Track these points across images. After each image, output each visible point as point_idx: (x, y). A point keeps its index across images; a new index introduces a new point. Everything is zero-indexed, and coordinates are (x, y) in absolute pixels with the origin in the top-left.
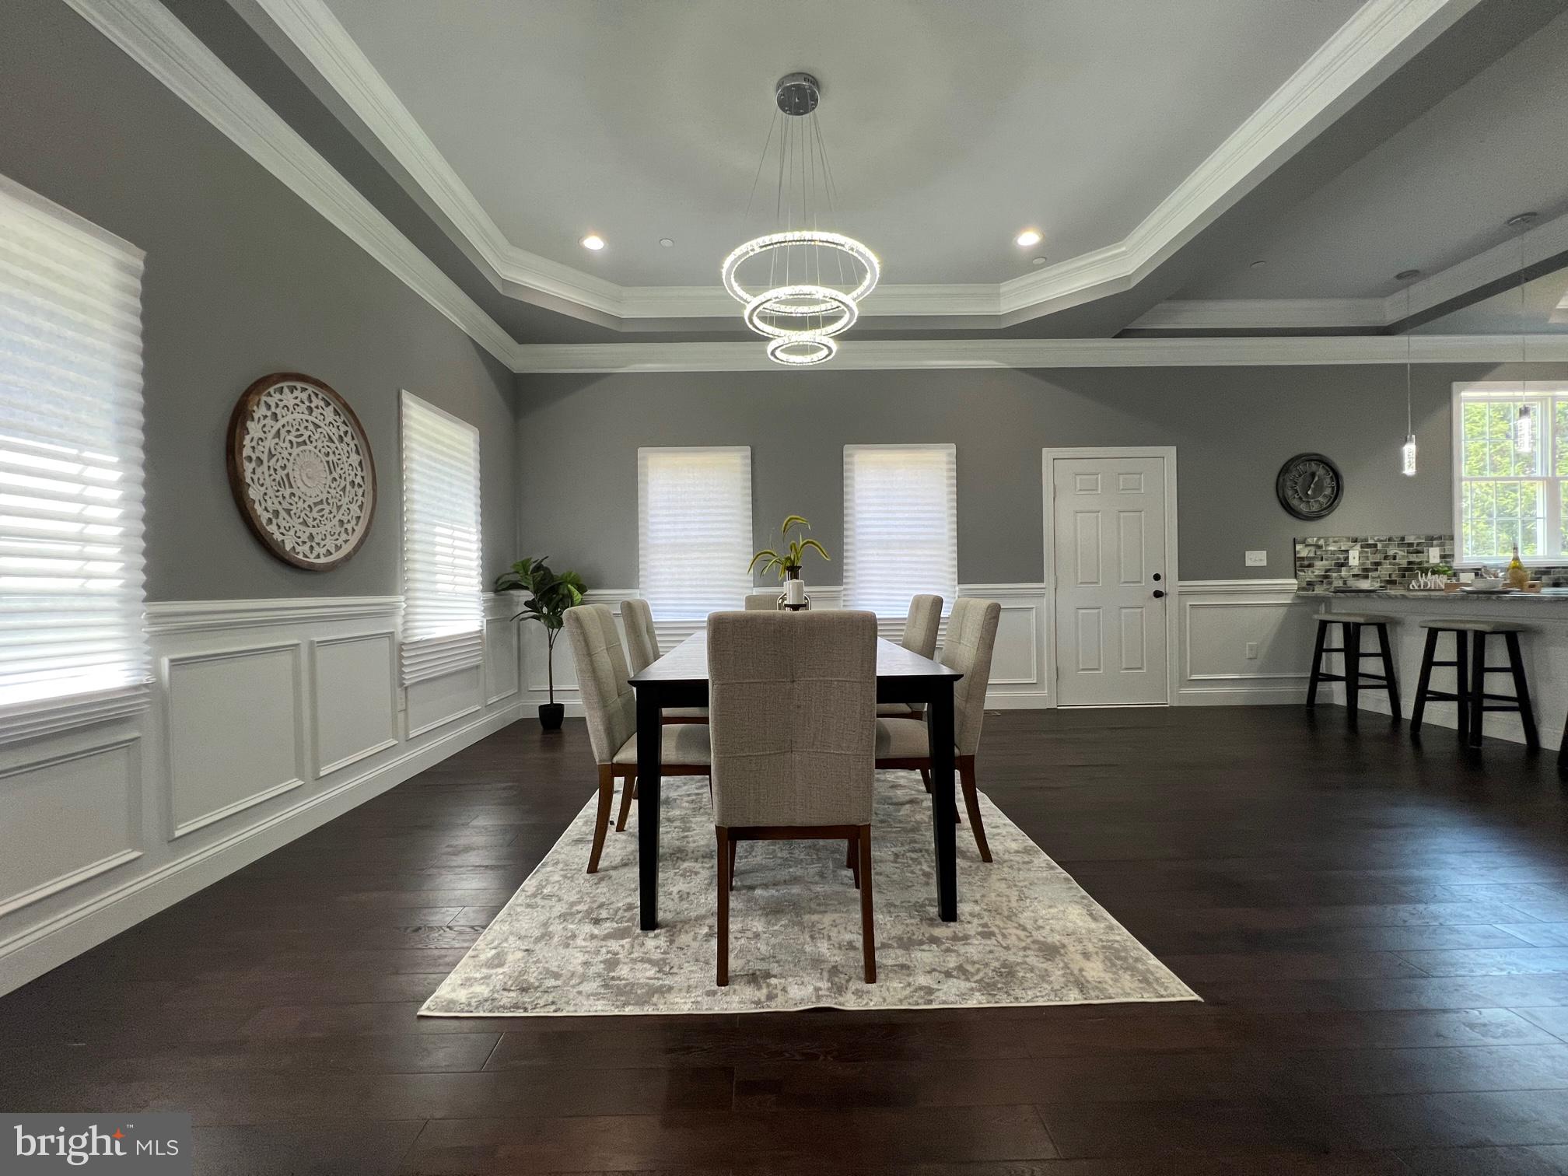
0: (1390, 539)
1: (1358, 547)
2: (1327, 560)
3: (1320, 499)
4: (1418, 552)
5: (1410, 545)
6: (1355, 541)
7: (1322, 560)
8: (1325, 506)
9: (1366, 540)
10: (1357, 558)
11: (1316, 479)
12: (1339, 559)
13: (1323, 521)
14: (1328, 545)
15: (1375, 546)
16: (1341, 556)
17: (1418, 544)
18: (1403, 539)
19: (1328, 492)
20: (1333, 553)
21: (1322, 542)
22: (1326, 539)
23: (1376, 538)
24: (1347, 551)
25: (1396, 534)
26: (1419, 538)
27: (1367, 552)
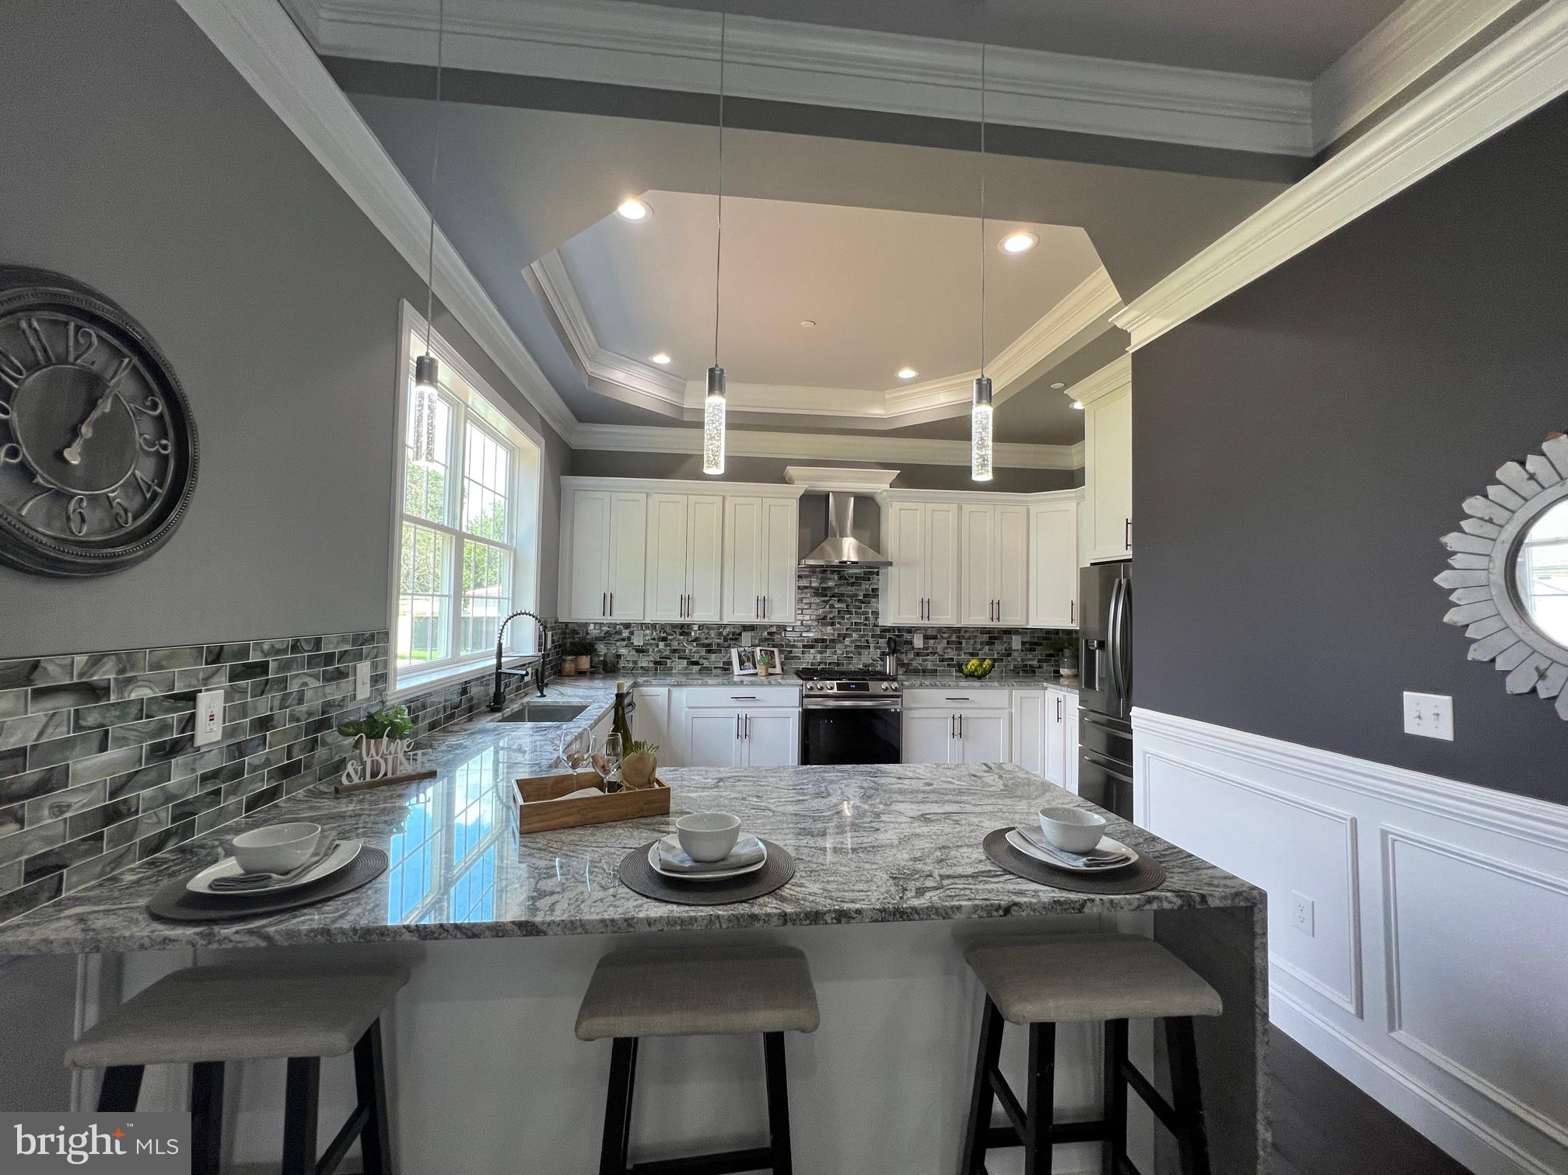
0: (295, 647)
1: (222, 680)
2: (122, 741)
3: (115, 493)
4: (341, 675)
5: (329, 658)
6: (216, 656)
7: (103, 748)
8: (131, 526)
9: (244, 651)
10: (219, 717)
11: (106, 406)
12: (165, 727)
13: (120, 582)
14: (130, 680)
15: (263, 667)
16: (174, 717)
17: (344, 654)
18: (318, 643)
19: (143, 470)
20: (143, 709)
21: (105, 674)
22: (126, 660)
23: (266, 647)
24: (190, 698)
25: (307, 631)
26: (344, 640)
27: (243, 692)
